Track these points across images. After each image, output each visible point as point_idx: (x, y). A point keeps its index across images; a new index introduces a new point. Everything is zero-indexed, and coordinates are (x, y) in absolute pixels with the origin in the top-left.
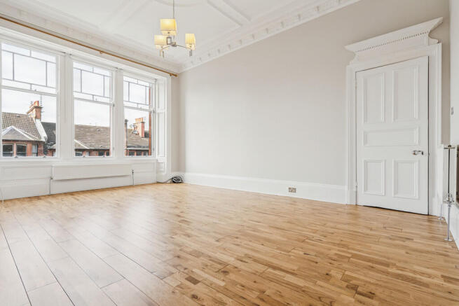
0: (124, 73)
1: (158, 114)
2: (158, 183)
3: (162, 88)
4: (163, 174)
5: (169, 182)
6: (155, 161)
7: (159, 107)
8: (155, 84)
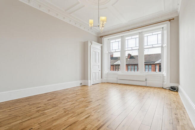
0: (144, 33)
4: (165, 83)
8: (163, 31)
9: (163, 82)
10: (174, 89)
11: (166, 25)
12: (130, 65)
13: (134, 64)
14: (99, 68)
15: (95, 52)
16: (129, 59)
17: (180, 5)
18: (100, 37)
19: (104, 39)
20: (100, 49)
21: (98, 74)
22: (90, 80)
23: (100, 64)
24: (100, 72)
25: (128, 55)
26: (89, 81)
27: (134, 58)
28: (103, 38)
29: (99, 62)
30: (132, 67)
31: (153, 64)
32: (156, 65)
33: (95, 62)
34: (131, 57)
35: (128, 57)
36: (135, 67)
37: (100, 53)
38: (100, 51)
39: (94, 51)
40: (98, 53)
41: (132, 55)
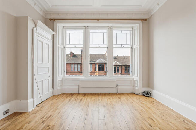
0: (113, 29)
1: (134, 49)
2: (133, 94)
3: (136, 32)
4: (137, 88)
5: (141, 94)
6: (132, 80)
7: (134, 44)
8: (132, 30)
9: (133, 87)
10: (147, 94)
11: (138, 24)
12: (73, 63)
13: (77, 63)
14: (48, 71)
15: (42, 43)
16: (71, 58)
17: (160, 6)
18: (50, 20)
19: (58, 24)
20: (51, 39)
21: (47, 82)
22: (33, 97)
23: (50, 65)
24: (50, 79)
25: (71, 53)
26: (30, 100)
27: (77, 57)
28: (55, 23)
29: (48, 62)
30: (75, 66)
31: (93, 63)
32: (95, 64)
33: (42, 61)
34: (73, 56)
35: (71, 55)
36: (78, 66)
37: (50, 46)
38: (50, 43)
39: (40, 41)
40: (46, 46)
41: (75, 54)
